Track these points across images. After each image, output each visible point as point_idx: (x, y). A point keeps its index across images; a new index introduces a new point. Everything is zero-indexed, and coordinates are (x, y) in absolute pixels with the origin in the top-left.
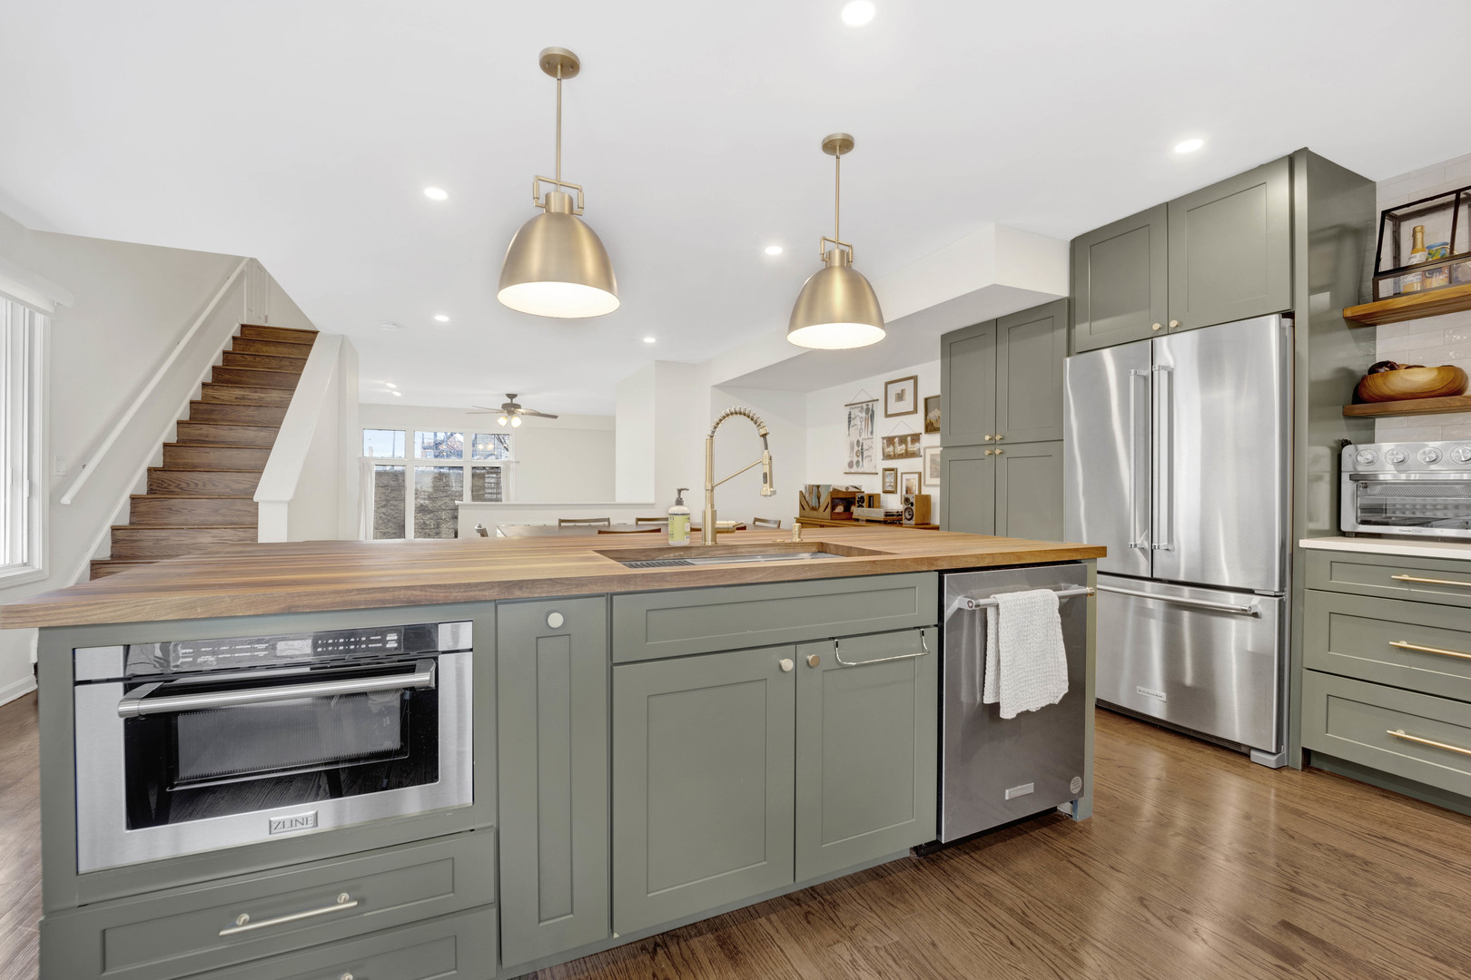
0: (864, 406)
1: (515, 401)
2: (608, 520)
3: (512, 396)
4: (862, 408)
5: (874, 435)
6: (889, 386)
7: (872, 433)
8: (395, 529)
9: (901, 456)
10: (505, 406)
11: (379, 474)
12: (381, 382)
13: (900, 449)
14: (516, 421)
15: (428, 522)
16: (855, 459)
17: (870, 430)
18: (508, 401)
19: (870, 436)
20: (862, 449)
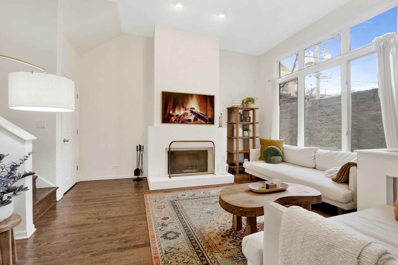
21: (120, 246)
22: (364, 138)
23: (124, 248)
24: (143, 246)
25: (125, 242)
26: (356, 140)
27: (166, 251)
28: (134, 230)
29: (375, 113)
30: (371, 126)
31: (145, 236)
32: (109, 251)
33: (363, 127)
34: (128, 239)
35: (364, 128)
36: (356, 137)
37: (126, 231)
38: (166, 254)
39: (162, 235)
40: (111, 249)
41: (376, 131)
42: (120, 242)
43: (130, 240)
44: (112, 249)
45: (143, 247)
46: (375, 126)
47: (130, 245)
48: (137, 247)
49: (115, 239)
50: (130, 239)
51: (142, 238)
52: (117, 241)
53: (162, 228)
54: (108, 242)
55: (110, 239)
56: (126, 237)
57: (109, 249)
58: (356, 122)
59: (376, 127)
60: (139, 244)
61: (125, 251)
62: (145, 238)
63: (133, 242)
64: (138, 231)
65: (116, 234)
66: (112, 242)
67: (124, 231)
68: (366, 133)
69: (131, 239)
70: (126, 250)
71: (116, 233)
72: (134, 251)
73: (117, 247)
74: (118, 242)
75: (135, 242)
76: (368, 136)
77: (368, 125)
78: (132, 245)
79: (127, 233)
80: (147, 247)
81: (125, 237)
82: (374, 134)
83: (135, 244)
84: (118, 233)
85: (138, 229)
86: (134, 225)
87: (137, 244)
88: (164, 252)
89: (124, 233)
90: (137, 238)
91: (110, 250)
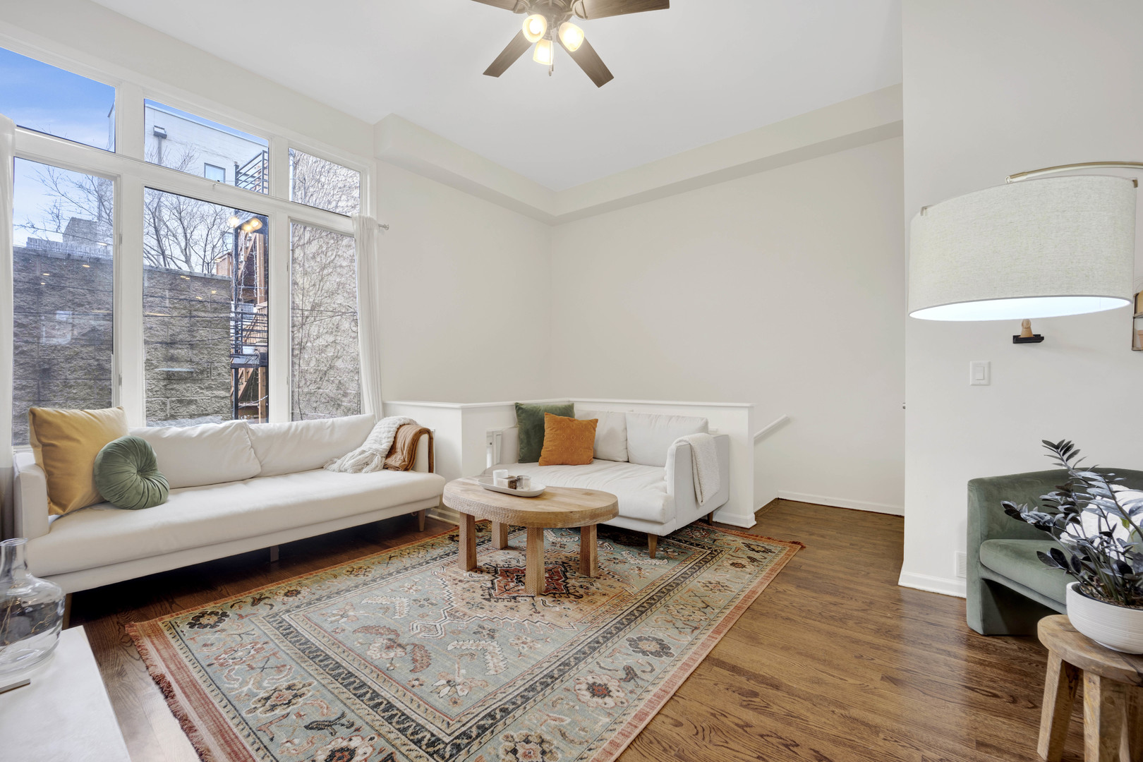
21: (772, 692)
22: (60, 394)
23: (763, 683)
24: (721, 664)
25: (756, 694)
26: (29, 401)
27: (693, 631)
28: (712, 714)
29: (93, 323)
30: (82, 358)
31: (701, 681)
32: (802, 696)
33: (55, 361)
34: (745, 698)
35: (58, 364)
36: (29, 392)
37: (736, 727)
38: (696, 628)
39: (665, 657)
40: (796, 698)
41: (96, 374)
42: (768, 704)
43: (739, 694)
44: (793, 695)
45: (724, 663)
46: (94, 358)
47: (748, 680)
48: (734, 669)
49: (777, 720)
50: (740, 696)
51: (709, 681)
52: (775, 709)
53: (644, 672)
54: (798, 720)
55: (791, 728)
56: (745, 707)
57: (799, 699)
58: (27, 342)
59: (96, 363)
60: (726, 673)
61: (765, 674)
62: (702, 677)
63: (737, 685)
64: (705, 708)
65: (768, 736)
66: (790, 714)
67: (740, 730)
68: (63, 377)
69: (736, 695)
70: (764, 676)
71: (769, 739)
72: (746, 666)
73: (779, 693)
74: (771, 704)
75: (733, 683)
76: (71, 386)
77: (70, 355)
78: (743, 679)
79: (737, 721)
80: (717, 657)
81: (747, 710)
82: (90, 379)
83: (737, 677)
84: (762, 736)
85: (699, 714)
86: (700, 734)
87: (731, 673)
88: (696, 632)
89: (746, 726)
90: (722, 687)
91: (799, 697)
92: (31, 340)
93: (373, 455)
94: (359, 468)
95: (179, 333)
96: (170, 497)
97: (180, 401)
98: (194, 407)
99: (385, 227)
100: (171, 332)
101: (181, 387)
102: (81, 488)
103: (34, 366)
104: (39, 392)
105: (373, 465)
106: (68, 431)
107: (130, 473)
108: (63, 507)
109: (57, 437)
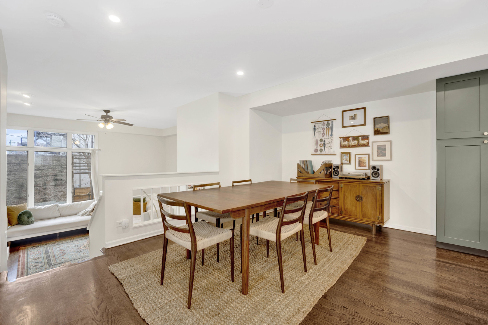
0: (326, 122)
1: (109, 114)
2: (219, 184)
3: (107, 112)
4: (324, 123)
5: (333, 137)
6: (344, 113)
7: (331, 135)
8: (16, 187)
9: (354, 146)
10: (103, 117)
11: (9, 156)
12: (18, 93)
13: (353, 143)
14: (110, 126)
15: (38, 183)
16: (319, 148)
17: (330, 134)
18: (105, 114)
19: (330, 137)
20: (324, 143)
92: (18, 178)
93: (88, 212)
94: (83, 215)
95: (58, 173)
96: (35, 222)
97: (58, 191)
98: (62, 193)
99: (100, 150)
100: (56, 172)
101: (58, 187)
102: (15, 221)
103: (19, 184)
104: (20, 191)
105: (86, 214)
106: (12, 210)
107: (25, 218)
108: (11, 225)
109: (10, 211)
